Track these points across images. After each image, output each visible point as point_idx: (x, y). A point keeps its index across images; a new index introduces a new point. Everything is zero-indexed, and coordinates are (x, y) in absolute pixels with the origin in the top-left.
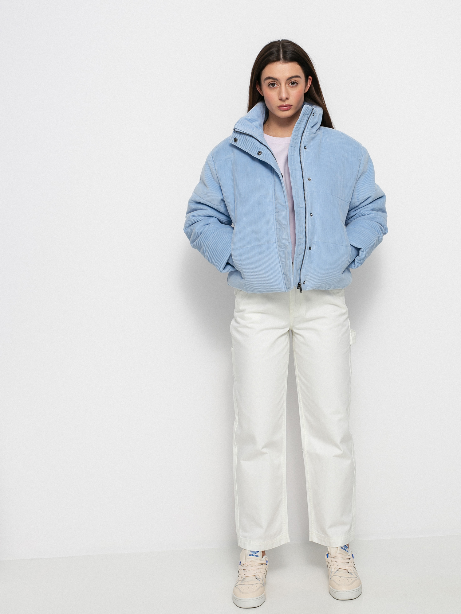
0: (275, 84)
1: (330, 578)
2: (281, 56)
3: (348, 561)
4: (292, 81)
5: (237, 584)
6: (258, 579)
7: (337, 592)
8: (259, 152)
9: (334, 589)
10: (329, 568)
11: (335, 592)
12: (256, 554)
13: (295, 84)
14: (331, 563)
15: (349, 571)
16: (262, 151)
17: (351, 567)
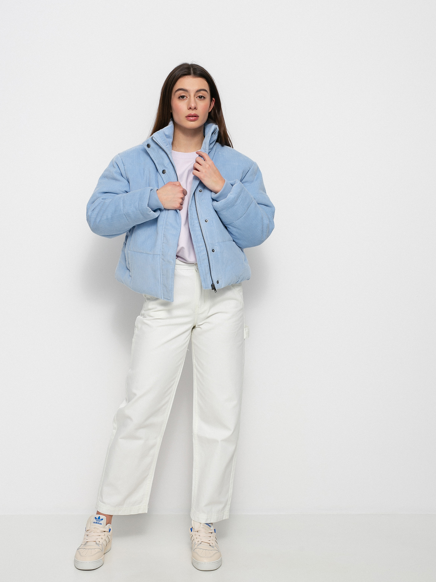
0: (185, 96)
1: (193, 550)
2: (192, 72)
3: (210, 535)
4: (200, 94)
5: (79, 548)
6: (98, 544)
7: (199, 563)
9: (196, 561)
10: (192, 541)
11: (197, 563)
12: (99, 522)
13: (203, 98)
14: (194, 537)
15: (211, 544)
17: (213, 540)
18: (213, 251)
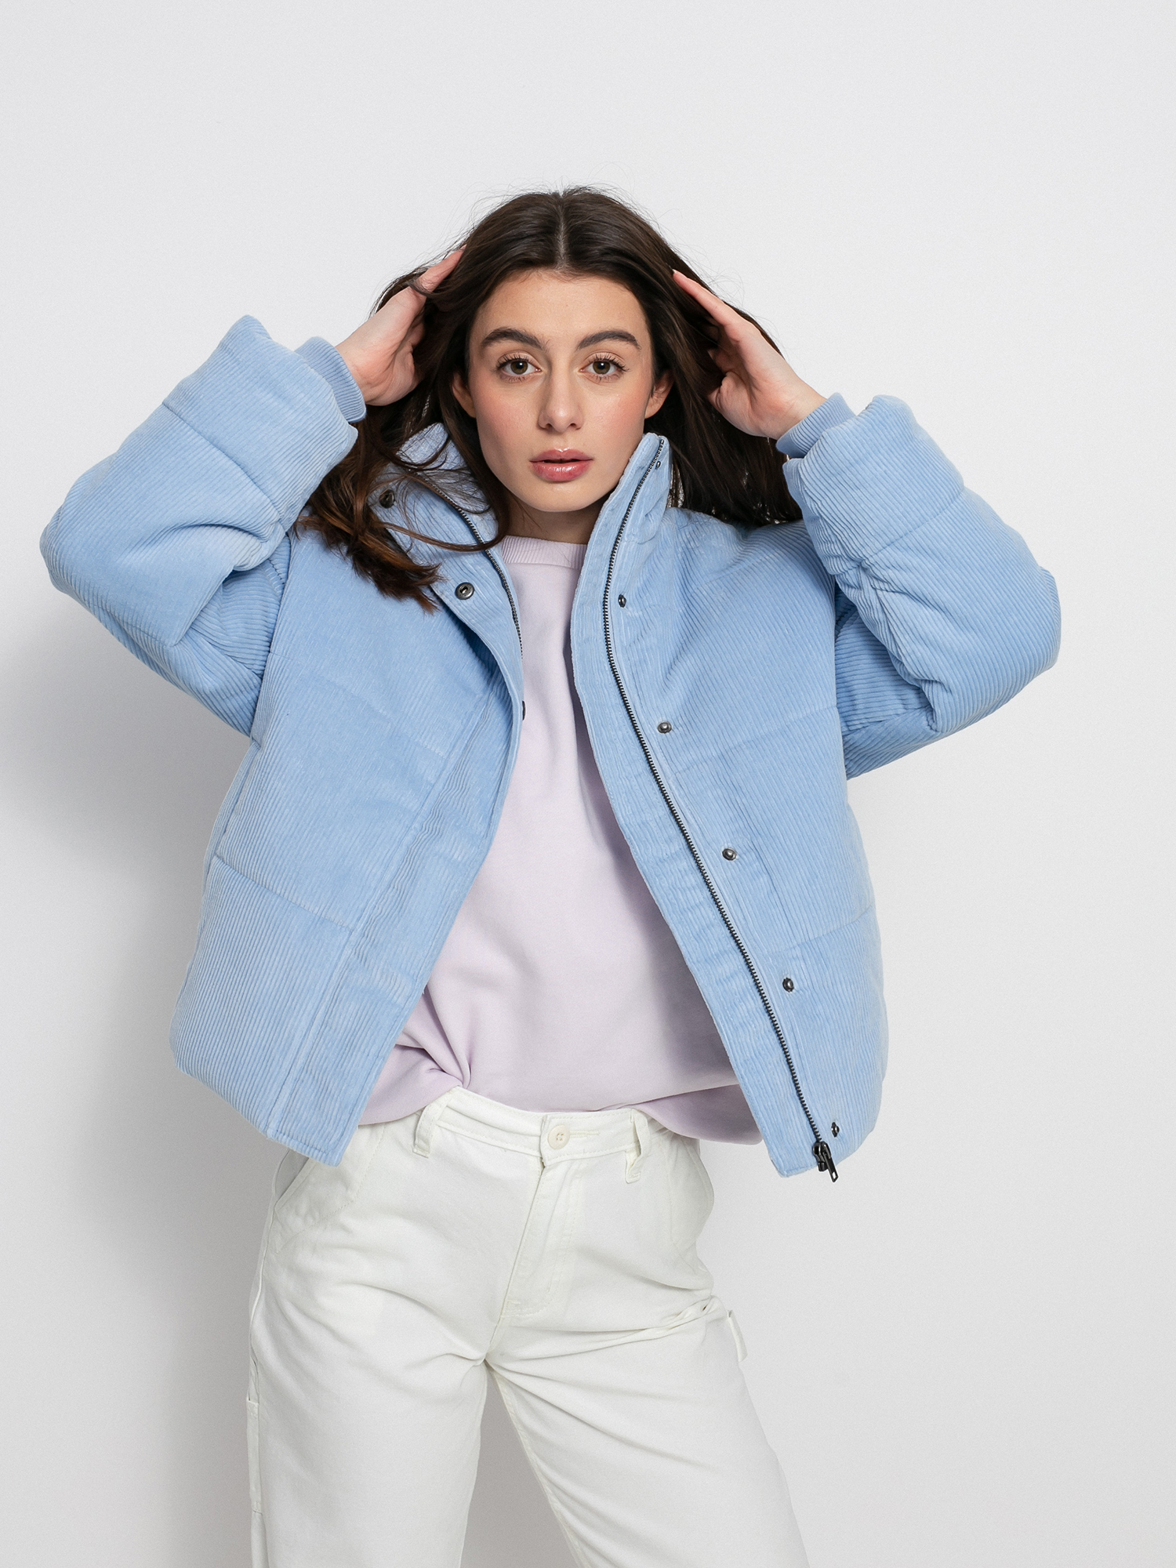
0: (525, 362)
2: (562, 248)
4: (598, 354)
8: (466, 588)
13: (612, 370)
16: (476, 587)
18: (787, 988)
